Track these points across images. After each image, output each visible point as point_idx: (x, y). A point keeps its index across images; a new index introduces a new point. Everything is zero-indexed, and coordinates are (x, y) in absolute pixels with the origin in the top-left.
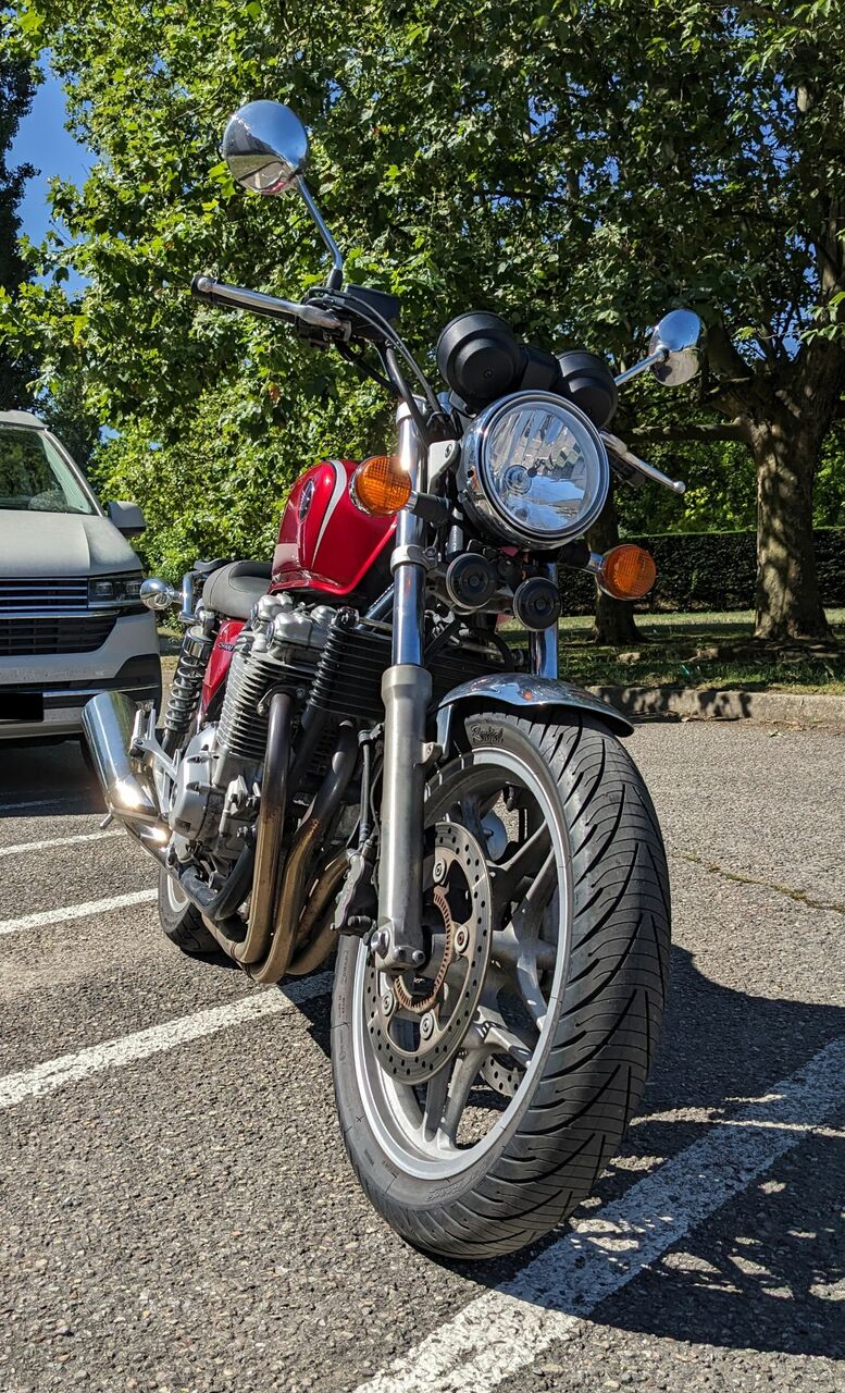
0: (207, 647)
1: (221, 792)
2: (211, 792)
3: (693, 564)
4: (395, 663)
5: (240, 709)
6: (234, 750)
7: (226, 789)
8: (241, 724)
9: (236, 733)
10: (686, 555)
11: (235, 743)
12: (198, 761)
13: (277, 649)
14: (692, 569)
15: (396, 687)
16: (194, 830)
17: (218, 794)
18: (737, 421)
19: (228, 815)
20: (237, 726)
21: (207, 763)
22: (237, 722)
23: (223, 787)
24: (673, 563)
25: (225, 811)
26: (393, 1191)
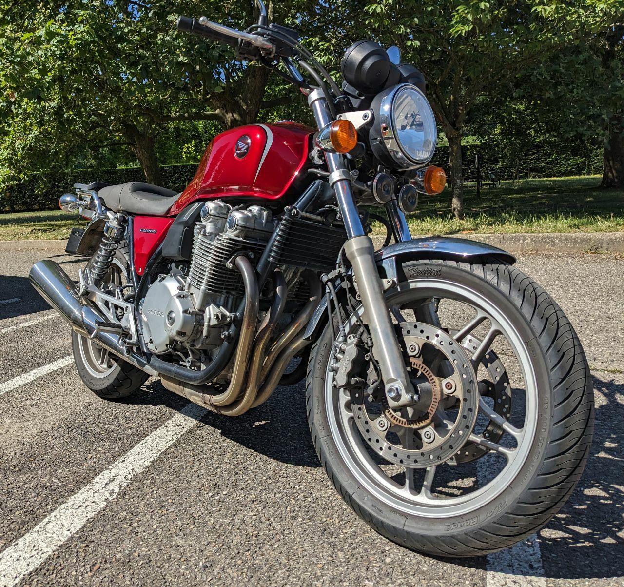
0: (120, 232)
1: (201, 313)
2: (197, 314)
3: (185, 179)
4: (351, 236)
5: (212, 266)
6: (209, 289)
7: (204, 312)
8: (213, 274)
9: (210, 280)
10: (182, 174)
11: (209, 286)
12: (183, 297)
13: (238, 231)
14: (185, 181)
15: (357, 250)
16: (187, 336)
17: (200, 315)
18: (218, 111)
19: (209, 326)
20: (211, 276)
21: (189, 298)
22: (210, 273)
23: (202, 311)
24: (176, 178)
25: (206, 323)
26: (409, 526)
